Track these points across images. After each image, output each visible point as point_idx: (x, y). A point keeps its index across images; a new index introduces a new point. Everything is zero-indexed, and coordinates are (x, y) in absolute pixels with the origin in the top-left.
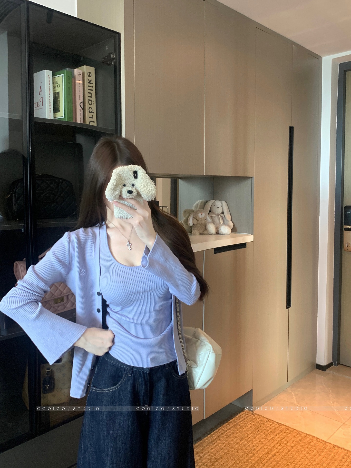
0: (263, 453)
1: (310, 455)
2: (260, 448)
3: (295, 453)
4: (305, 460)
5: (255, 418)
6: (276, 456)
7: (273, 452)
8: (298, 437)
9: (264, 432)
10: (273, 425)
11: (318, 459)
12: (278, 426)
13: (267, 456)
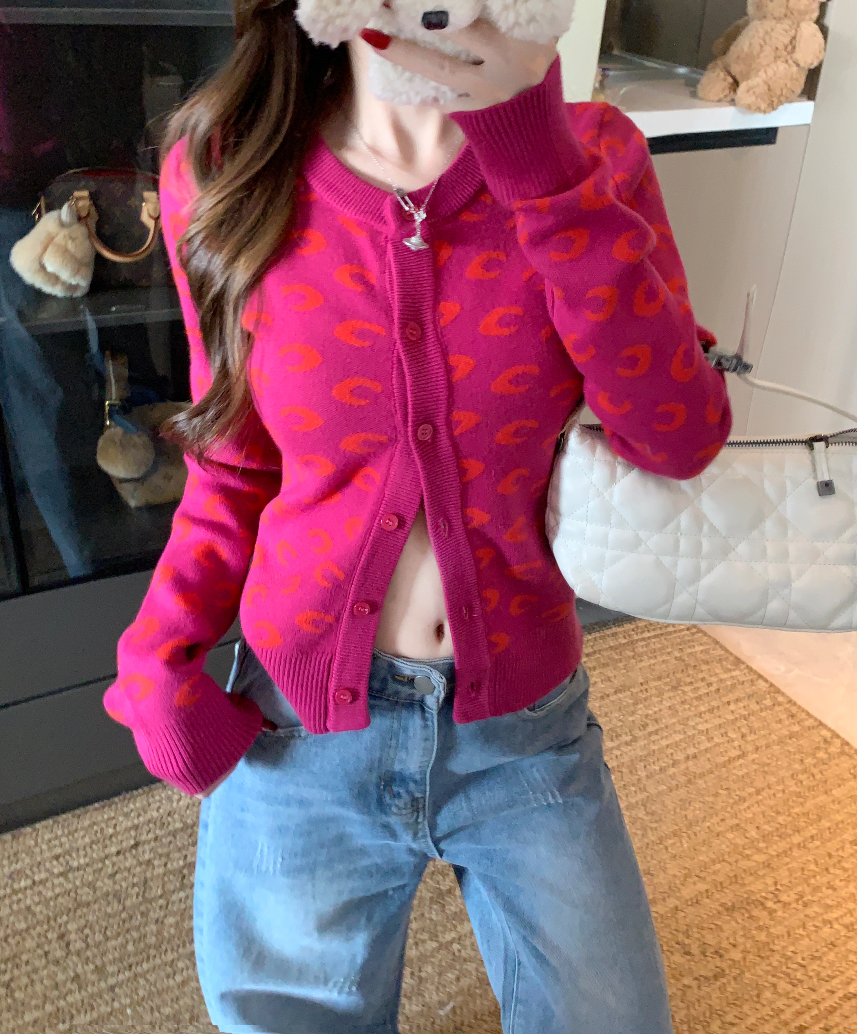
0: (664, 743)
1: (796, 784)
2: (663, 726)
3: (755, 767)
4: (774, 795)
5: (689, 641)
6: (695, 760)
7: (692, 746)
8: (789, 726)
9: (696, 685)
10: (734, 673)
11: (813, 802)
12: (747, 680)
13: (672, 754)
